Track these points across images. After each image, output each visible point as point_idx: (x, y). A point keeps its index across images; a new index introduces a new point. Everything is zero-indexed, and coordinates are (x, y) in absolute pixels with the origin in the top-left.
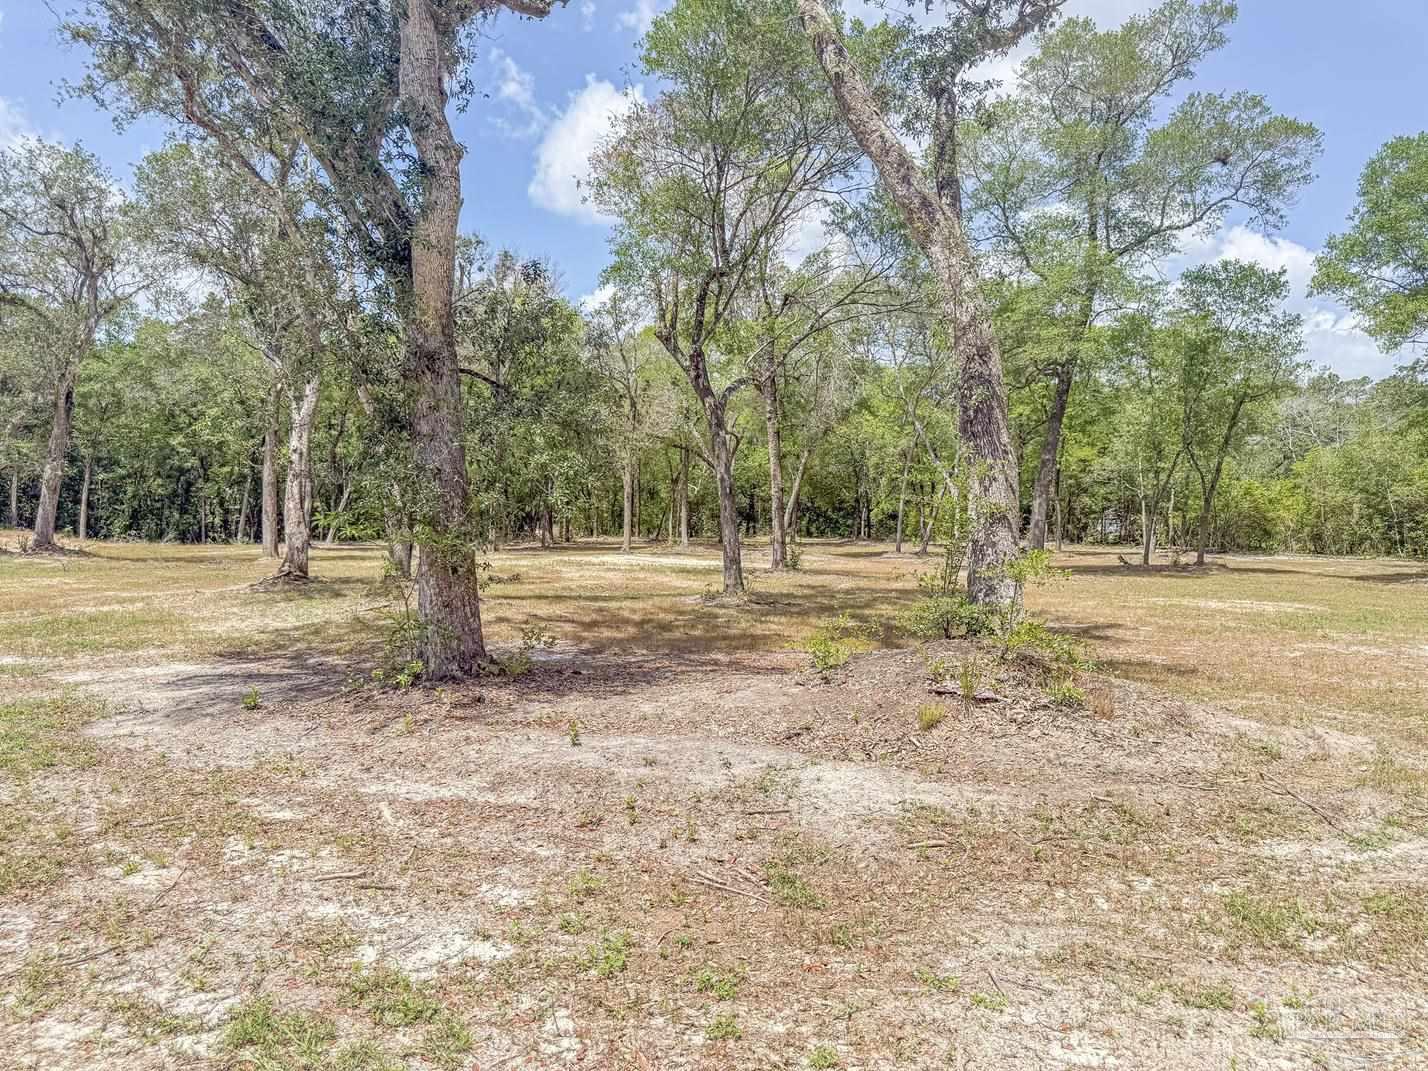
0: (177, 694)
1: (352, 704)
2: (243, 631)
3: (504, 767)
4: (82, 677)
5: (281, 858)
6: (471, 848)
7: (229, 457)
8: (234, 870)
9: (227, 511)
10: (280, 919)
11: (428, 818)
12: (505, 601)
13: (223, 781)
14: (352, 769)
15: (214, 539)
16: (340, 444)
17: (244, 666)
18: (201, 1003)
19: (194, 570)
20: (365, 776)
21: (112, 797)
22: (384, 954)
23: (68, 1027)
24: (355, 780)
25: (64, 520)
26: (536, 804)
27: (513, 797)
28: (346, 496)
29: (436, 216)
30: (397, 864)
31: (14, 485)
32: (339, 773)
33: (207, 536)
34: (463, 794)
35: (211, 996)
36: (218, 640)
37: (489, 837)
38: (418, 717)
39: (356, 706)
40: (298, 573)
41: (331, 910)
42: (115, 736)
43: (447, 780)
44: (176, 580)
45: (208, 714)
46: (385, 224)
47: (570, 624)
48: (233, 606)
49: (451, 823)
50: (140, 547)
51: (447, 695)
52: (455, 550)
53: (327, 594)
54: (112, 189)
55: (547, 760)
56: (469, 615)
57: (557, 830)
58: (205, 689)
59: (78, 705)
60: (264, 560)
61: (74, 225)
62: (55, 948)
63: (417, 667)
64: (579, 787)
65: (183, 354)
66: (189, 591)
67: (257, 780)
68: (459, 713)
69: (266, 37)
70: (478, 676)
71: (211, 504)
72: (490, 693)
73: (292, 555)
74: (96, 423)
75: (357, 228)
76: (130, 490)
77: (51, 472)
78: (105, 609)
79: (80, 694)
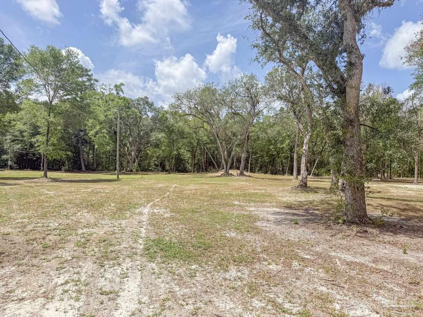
0: (276, 217)
1: (324, 227)
2: (290, 201)
3: (377, 256)
4: (252, 209)
5: (308, 269)
6: (368, 281)
7: (284, 151)
8: (295, 270)
9: (283, 166)
10: (310, 288)
11: (352, 267)
12: (370, 199)
13: (290, 244)
14: (326, 246)
15: (280, 174)
16: (315, 147)
17: (292, 211)
18: (290, 306)
19: (275, 182)
20: (330, 250)
21: (263, 243)
22: (342, 308)
23: (259, 302)
24: (327, 250)
25: (246, 168)
26: (391, 271)
27: (381, 267)
28: (316, 162)
29: (354, 78)
30: (344, 280)
31: (235, 159)
32: (322, 247)
33: (278, 173)
34: (363, 262)
35: (293, 305)
36: (284, 203)
37: (374, 278)
38: (346, 234)
39: (326, 227)
40: (304, 185)
41: (324, 289)
42: (262, 226)
43: (357, 256)
44: (272, 185)
45: (284, 224)
46: (338, 82)
47: (395, 209)
48: (287, 193)
49: (360, 271)
50: (262, 175)
51: (355, 228)
52: (357, 182)
53: (313, 192)
54: (259, 83)
55: (394, 256)
56: (362, 203)
57: (400, 282)
58: (283, 216)
59: (253, 216)
60: (294, 180)
61: (250, 94)
62: (254, 281)
63: (345, 218)
64: (408, 269)
65: (274, 124)
66: (275, 188)
67: (298, 245)
68: (359, 234)
69: (304, 36)
70: (365, 223)
71: (279, 164)
72: (370, 230)
73: (303, 180)
74: (253, 143)
75: (329, 85)
76: (260, 160)
77: (244, 156)
78: (256, 191)
79: (253, 213)
